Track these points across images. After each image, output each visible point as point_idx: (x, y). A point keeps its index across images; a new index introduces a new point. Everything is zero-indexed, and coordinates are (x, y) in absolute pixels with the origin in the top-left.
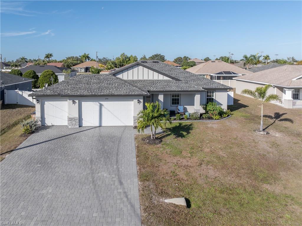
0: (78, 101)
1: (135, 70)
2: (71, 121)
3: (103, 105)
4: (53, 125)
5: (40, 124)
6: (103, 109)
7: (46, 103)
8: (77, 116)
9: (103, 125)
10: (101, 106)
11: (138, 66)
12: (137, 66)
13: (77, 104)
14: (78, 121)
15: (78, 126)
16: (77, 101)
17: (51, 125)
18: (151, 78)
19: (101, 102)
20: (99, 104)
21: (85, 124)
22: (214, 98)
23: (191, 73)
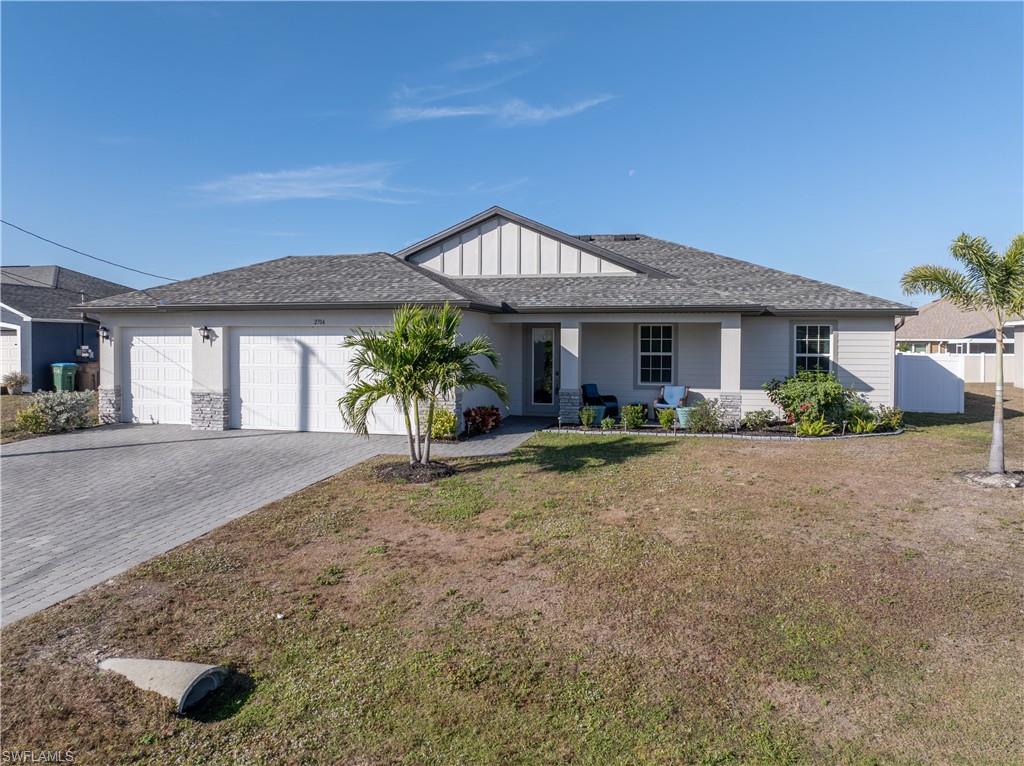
0: (221, 329)
1: (490, 238)
2: (200, 405)
3: (313, 353)
4: (155, 421)
5: (113, 415)
6: (314, 367)
7: (135, 340)
8: (217, 386)
9: (313, 427)
10: (306, 353)
11: (500, 224)
12: (495, 222)
13: (219, 342)
14: (220, 405)
15: (219, 426)
16: (219, 331)
17: (150, 422)
18: (550, 270)
19: (308, 340)
20: (298, 348)
21: (249, 420)
22: (831, 356)
23: (752, 266)
